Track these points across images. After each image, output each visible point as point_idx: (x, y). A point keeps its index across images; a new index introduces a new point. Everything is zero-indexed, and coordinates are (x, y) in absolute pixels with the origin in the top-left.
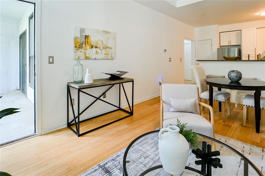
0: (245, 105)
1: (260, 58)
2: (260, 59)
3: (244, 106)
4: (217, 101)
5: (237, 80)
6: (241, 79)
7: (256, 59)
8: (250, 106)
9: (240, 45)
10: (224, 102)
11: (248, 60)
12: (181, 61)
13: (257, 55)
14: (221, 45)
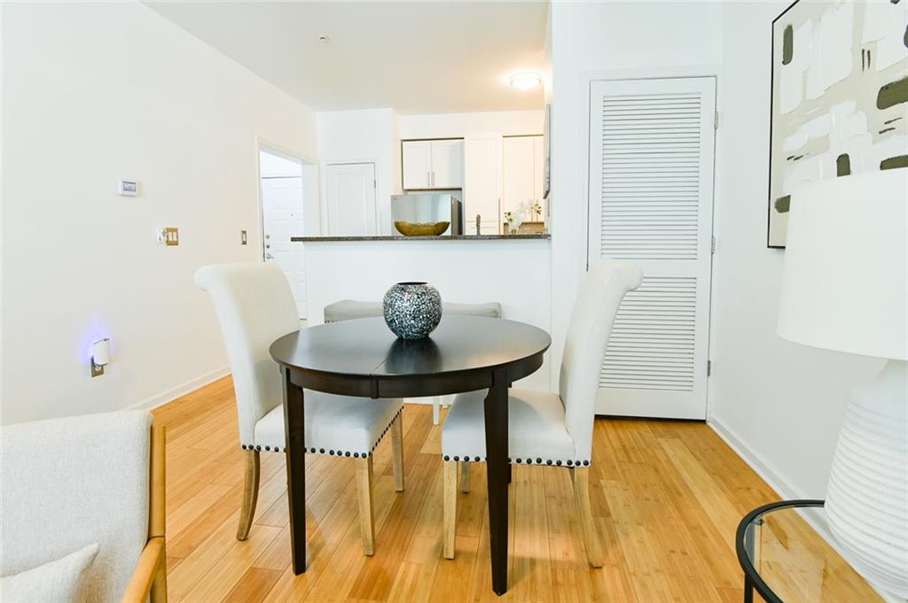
0: (452, 459)
1: (511, 228)
2: (510, 230)
3: (445, 462)
4: (332, 453)
5: (421, 333)
6: (436, 324)
7: (502, 234)
8: (470, 460)
9: (460, 189)
10: (364, 456)
11: (476, 234)
12: (244, 243)
13: (505, 224)
14: (405, 188)
